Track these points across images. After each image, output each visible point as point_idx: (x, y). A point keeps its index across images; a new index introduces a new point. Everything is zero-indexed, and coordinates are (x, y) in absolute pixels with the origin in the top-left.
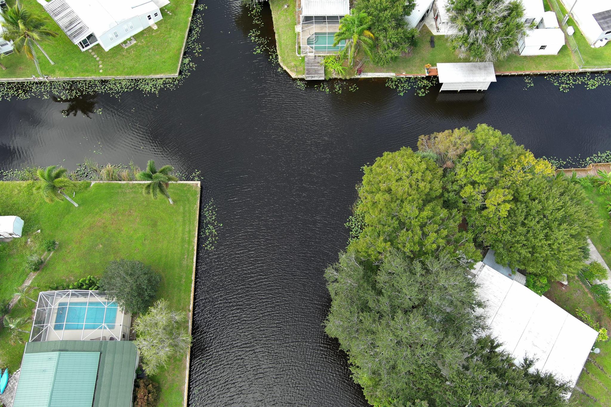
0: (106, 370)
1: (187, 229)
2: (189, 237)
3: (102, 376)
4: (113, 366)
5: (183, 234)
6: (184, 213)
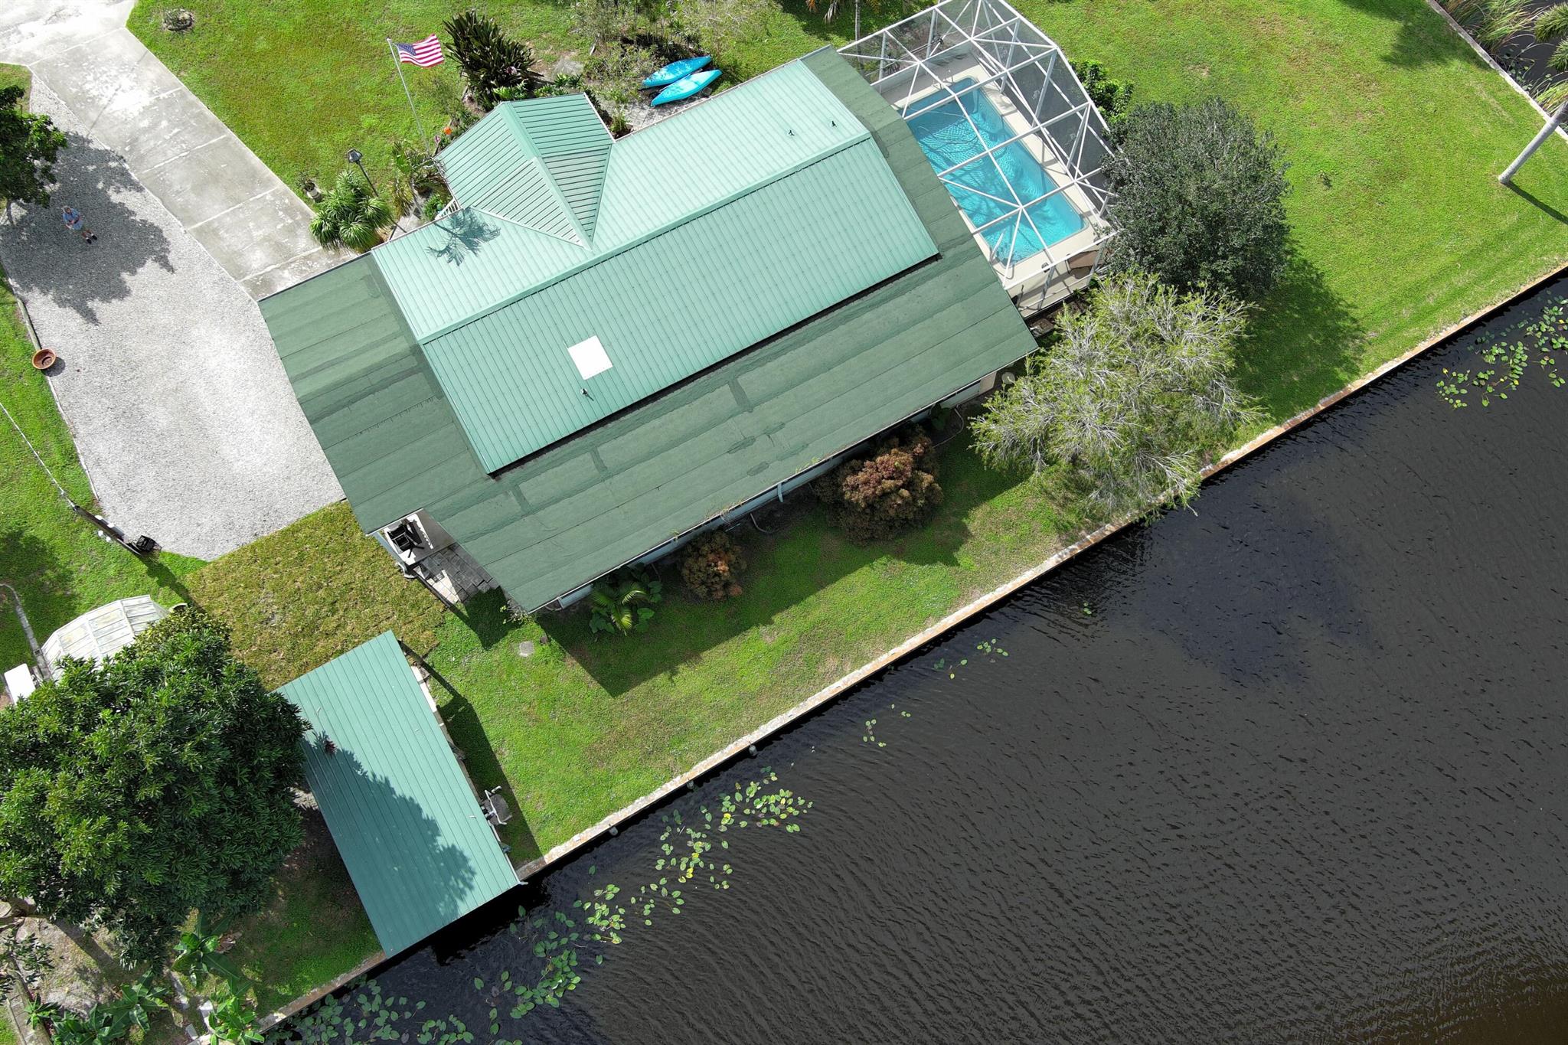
0: (897, 307)
1: (1459, 281)
2: (1440, 305)
3: (872, 306)
4: (922, 319)
5: (1435, 279)
6: (1501, 238)
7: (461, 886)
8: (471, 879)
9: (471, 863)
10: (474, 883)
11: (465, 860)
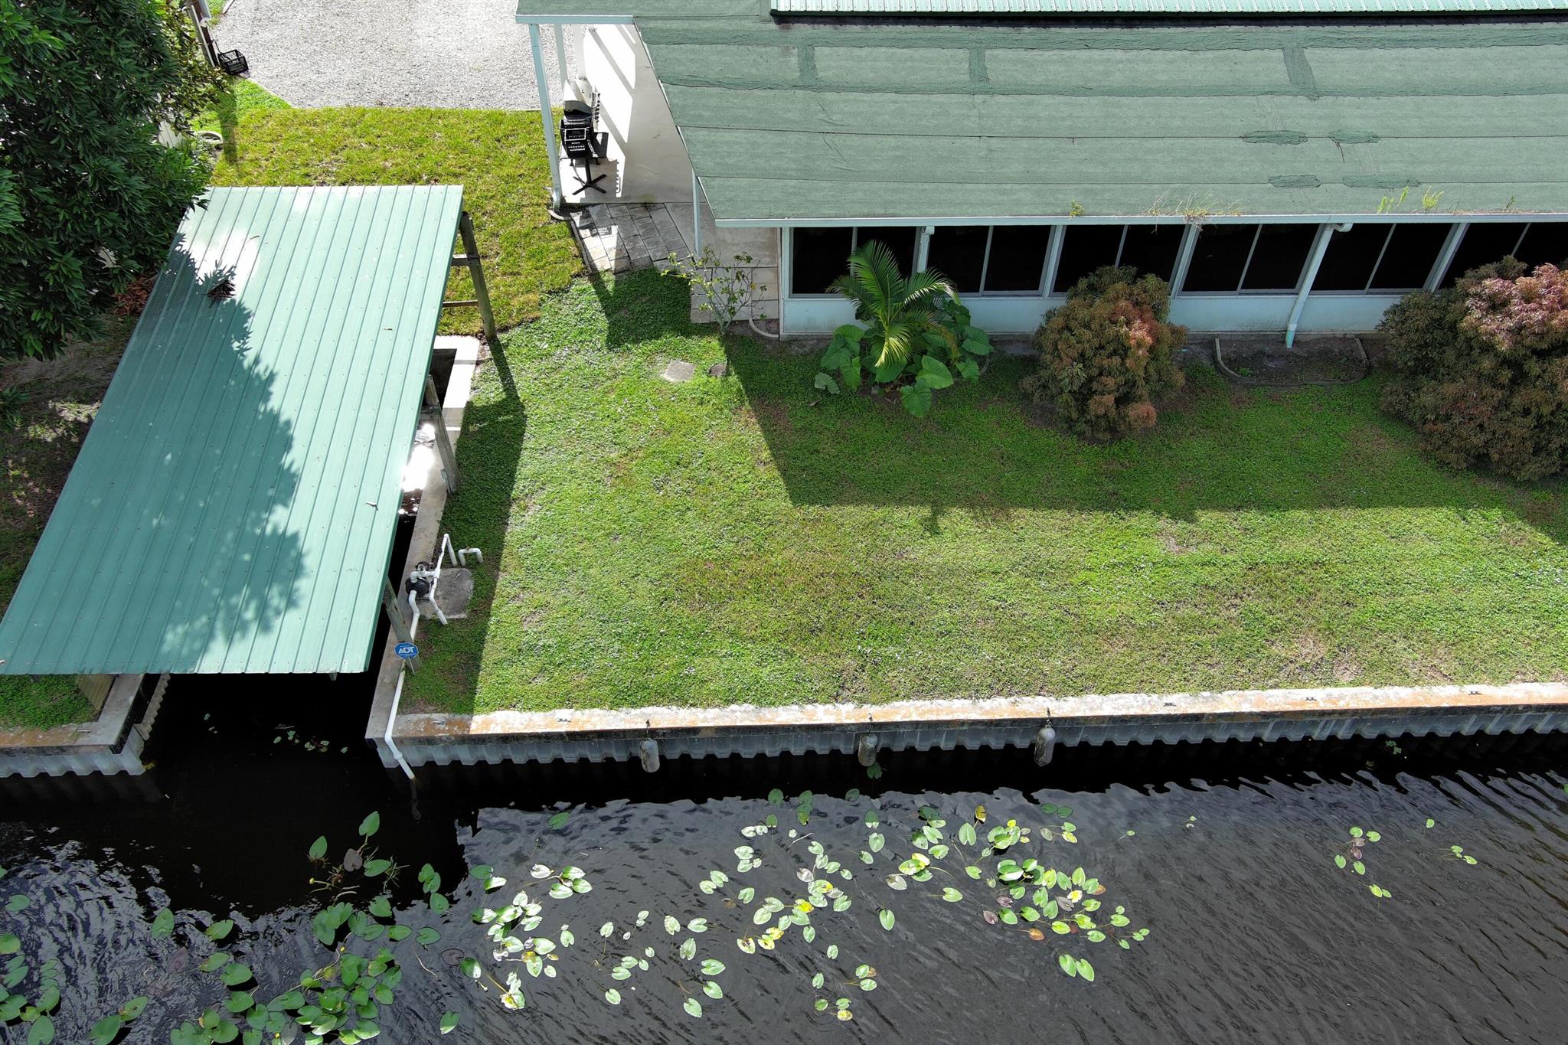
7: (249, 615)
8: (278, 613)
9: (303, 585)
10: (277, 623)
11: (297, 570)
